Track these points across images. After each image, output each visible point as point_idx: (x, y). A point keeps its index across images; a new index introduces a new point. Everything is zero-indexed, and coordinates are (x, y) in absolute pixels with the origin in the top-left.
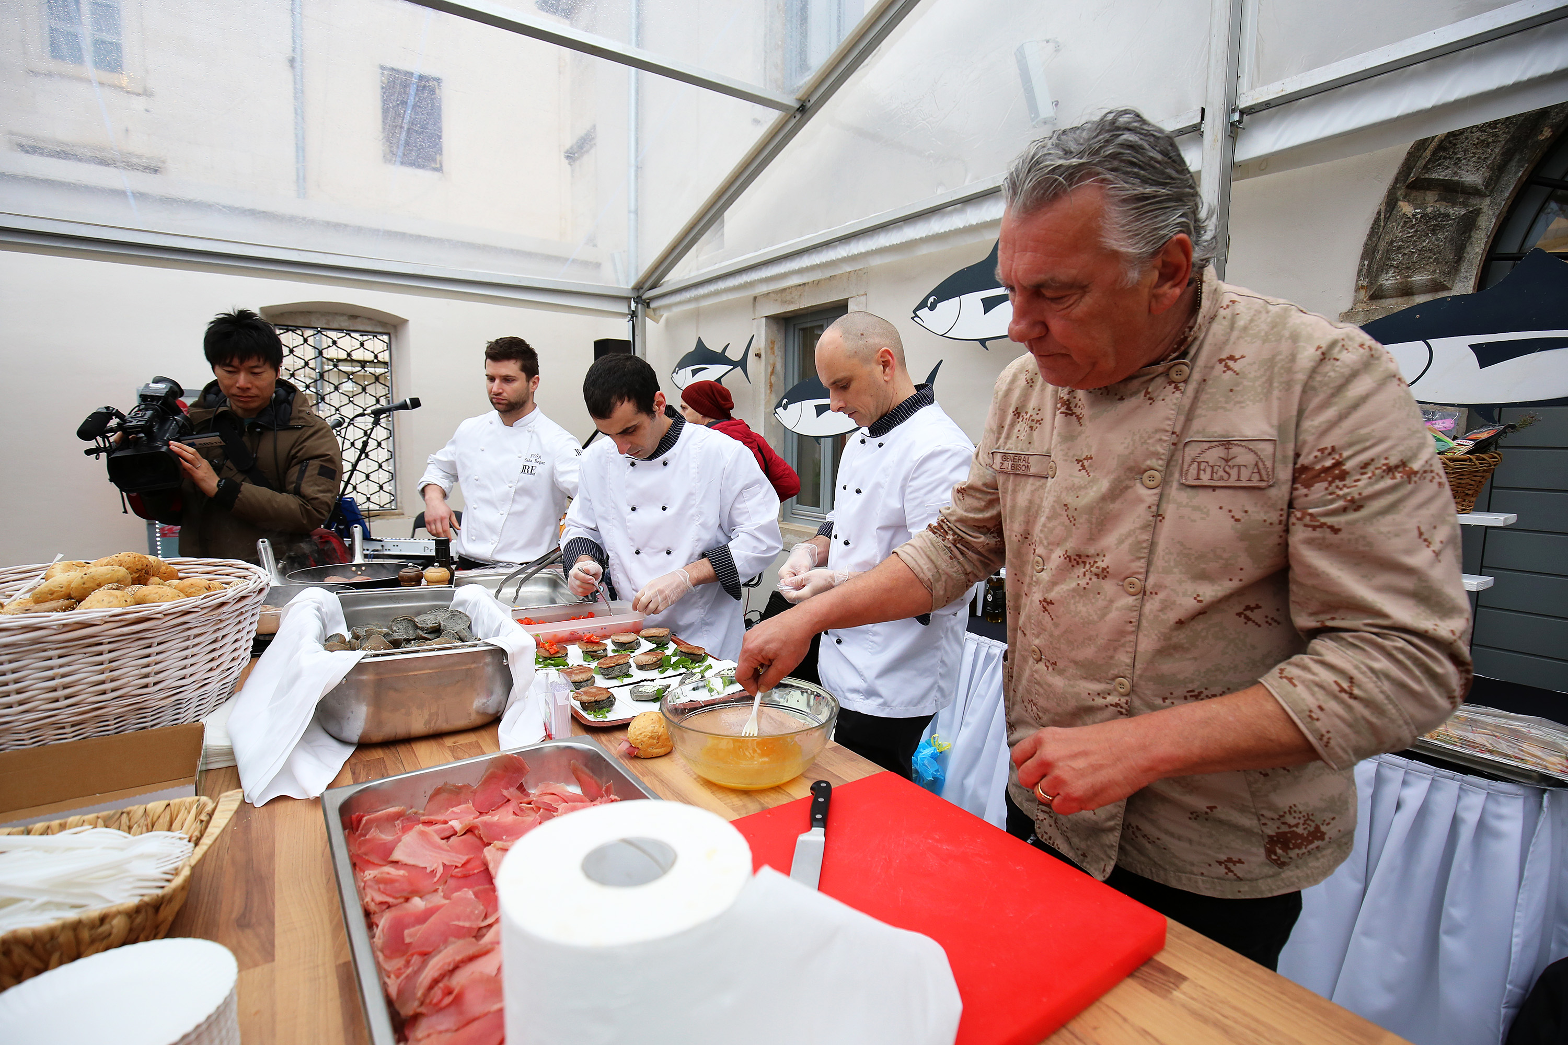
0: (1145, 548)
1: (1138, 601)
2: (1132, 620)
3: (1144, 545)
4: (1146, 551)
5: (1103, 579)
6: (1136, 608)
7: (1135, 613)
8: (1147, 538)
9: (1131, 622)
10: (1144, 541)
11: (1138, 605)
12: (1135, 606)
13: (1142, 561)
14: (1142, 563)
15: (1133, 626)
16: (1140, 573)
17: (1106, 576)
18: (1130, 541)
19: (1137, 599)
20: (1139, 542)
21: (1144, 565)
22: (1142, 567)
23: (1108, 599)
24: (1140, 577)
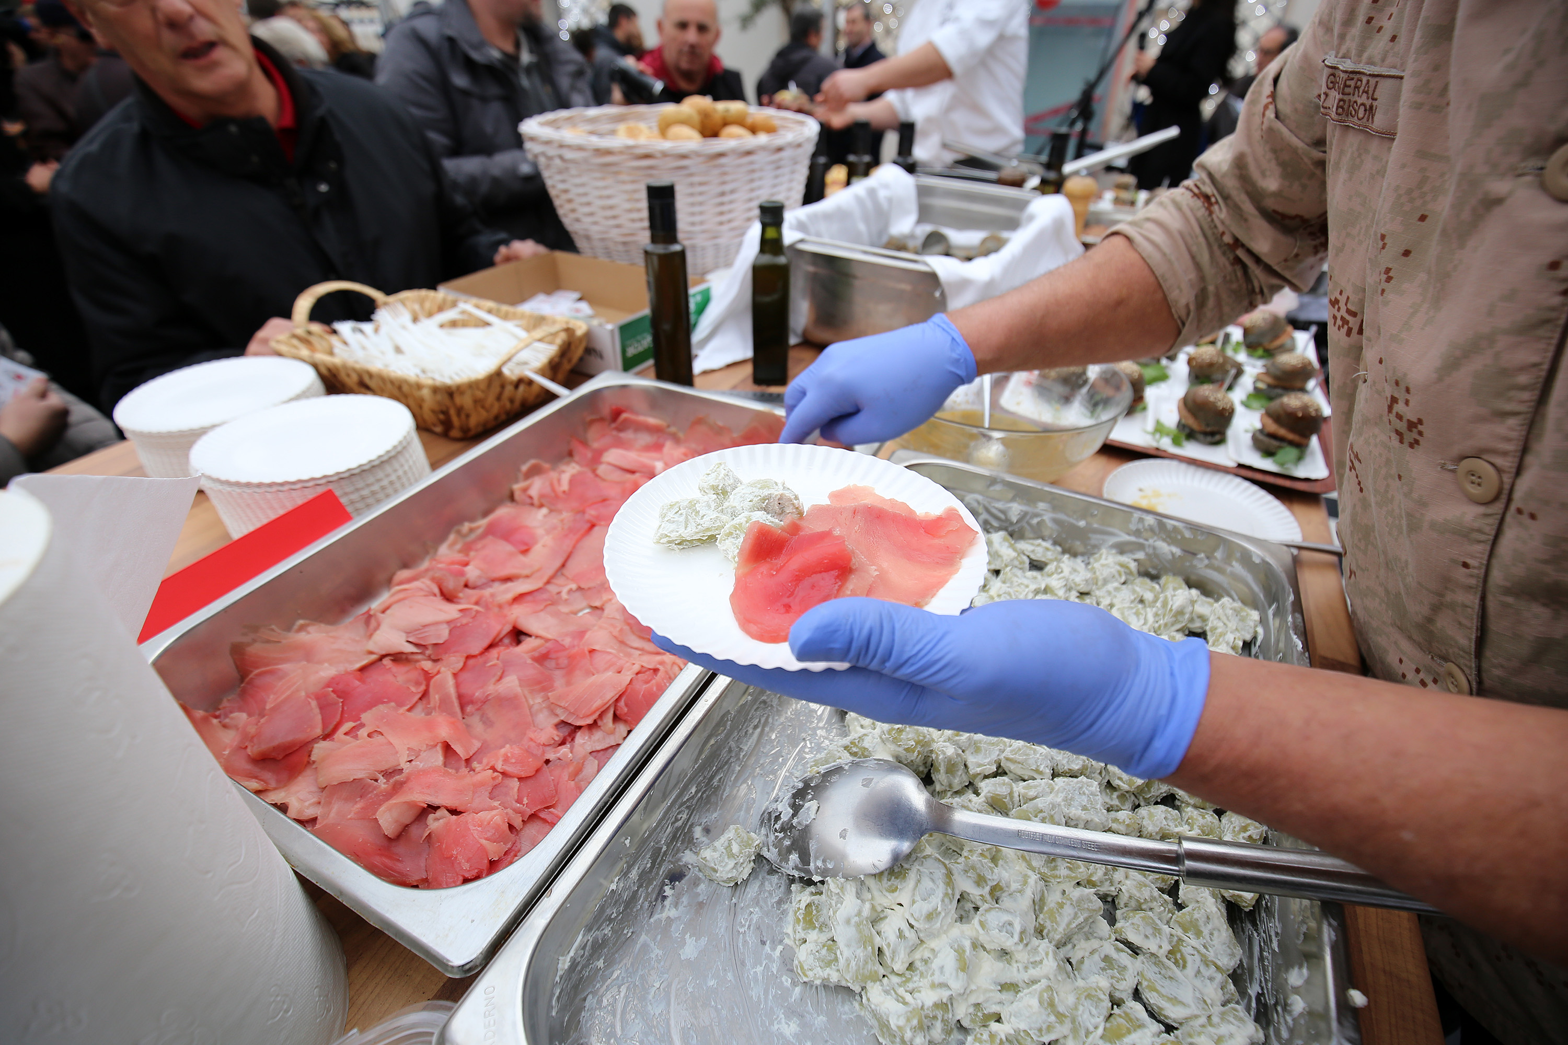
0: (1523, 388)
1: (1490, 520)
2: (1469, 561)
3: (1523, 379)
4: (1526, 395)
5: (1411, 446)
6: (1482, 537)
7: (1479, 548)
8: (1535, 359)
9: (1465, 565)
10: (1522, 369)
11: (1487, 529)
12: (1479, 531)
13: (1512, 422)
14: (1512, 428)
15: (1472, 576)
16: (1505, 454)
17: (1417, 442)
18: (1478, 363)
19: (1486, 515)
20: (1504, 372)
21: (1514, 434)
22: (1508, 440)
23: (1415, 495)
24: (1499, 461)
